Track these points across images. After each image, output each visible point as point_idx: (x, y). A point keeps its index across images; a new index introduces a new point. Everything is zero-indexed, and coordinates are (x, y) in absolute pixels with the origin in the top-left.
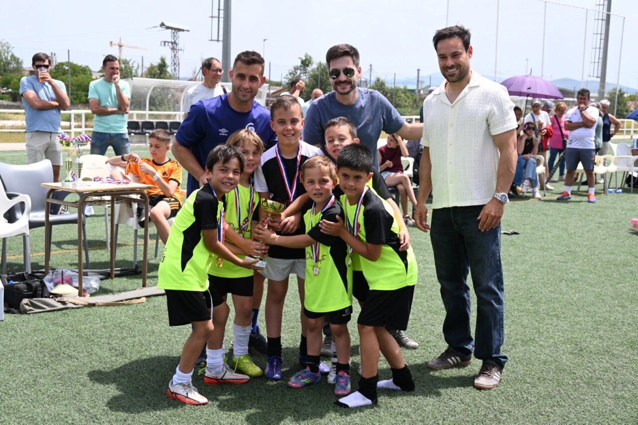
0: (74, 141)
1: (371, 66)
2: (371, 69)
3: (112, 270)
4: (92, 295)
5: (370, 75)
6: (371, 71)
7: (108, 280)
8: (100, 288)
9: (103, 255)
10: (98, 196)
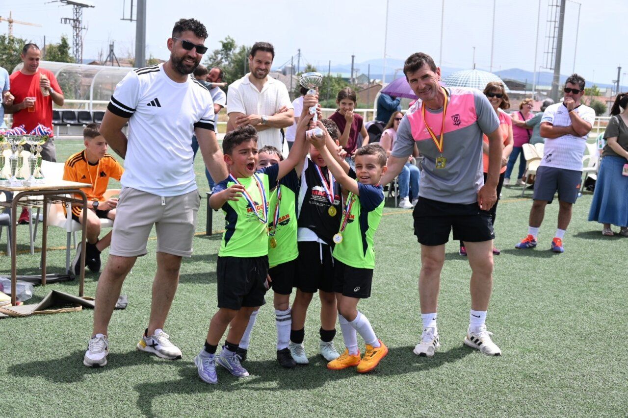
0: (8, 135)
1: (299, 50)
2: (299, 54)
3: (43, 277)
4: (26, 303)
5: (299, 61)
6: (299, 56)
7: (39, 287)
8: (33, 296)
9: (27, 260)
10: (34, 195)
